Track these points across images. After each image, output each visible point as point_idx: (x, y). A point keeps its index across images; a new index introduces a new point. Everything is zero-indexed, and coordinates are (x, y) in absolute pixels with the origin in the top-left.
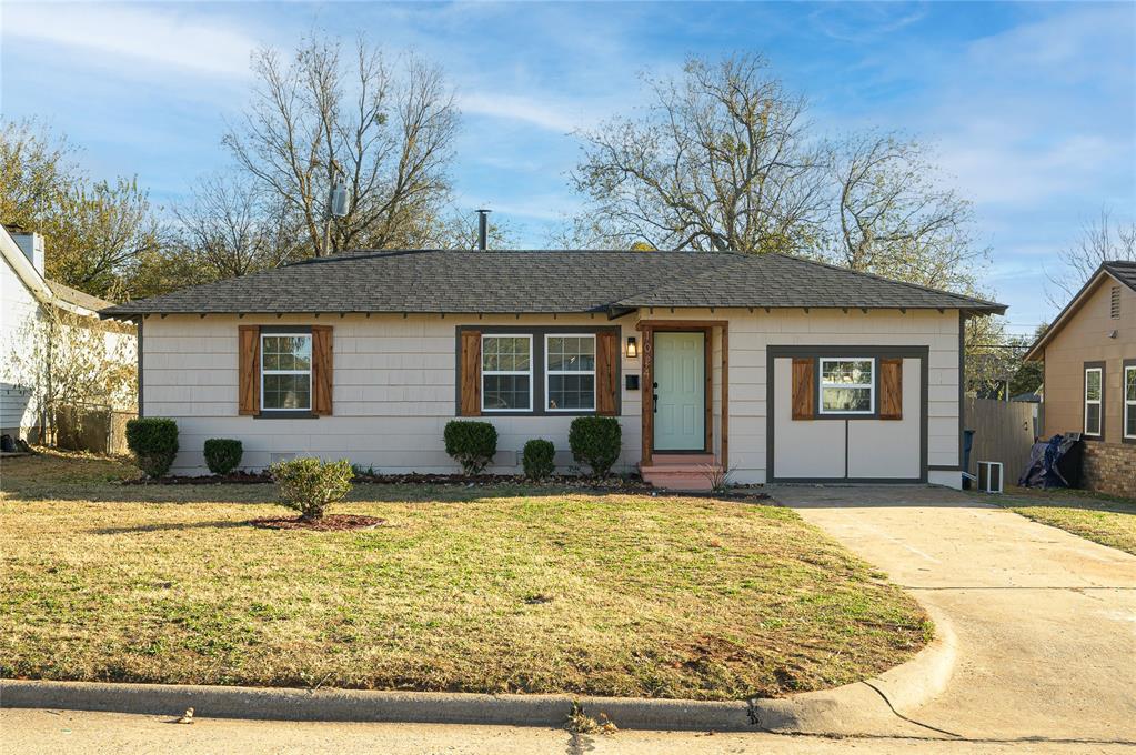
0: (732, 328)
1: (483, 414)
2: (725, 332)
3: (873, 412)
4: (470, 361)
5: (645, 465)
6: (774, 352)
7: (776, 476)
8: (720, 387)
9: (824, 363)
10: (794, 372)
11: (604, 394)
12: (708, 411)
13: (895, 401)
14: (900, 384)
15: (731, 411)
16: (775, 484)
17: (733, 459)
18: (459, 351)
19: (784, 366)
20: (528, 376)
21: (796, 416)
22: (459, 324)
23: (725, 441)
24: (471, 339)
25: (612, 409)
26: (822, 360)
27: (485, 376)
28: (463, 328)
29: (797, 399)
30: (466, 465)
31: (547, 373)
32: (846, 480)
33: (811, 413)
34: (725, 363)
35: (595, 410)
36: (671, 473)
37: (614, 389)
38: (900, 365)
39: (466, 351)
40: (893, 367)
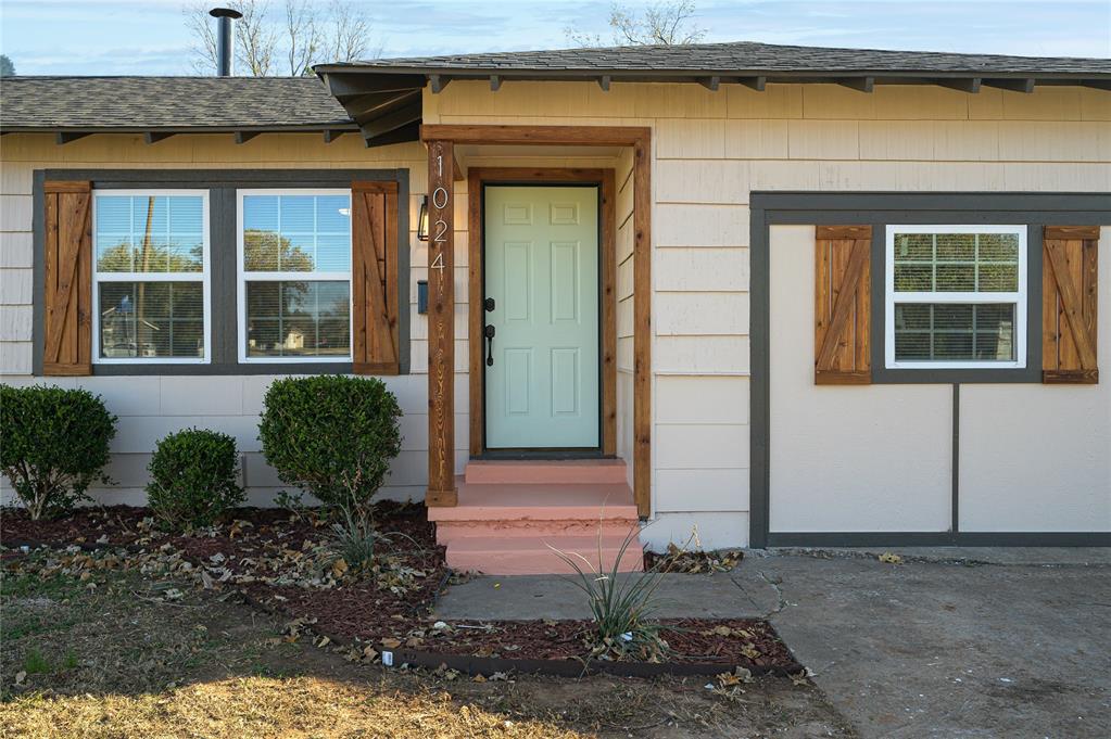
0: (659, 147)
1: (95, 371)
2: (642, 158)
3: (1021, 363)
4: (67, 250)
5: (437, 502)
6: (770, 209)
7: (773, 529)
8: (630, 303)
9: (897, 238)
10: (821, 260)
11: (371, 324)
12: (606, 361)
13: (1080, 336)
14: (1091, 290)
15: (659, 362)
16: (773, 550)
17: (665, 486)
18: (43, 228)
19: (794, 246)
20: (200, 284)
21: (827, 374)
22: (41, 167)
23: (643, 439)
24: (69, 201)
25: (390, 358)
26: (892, 231)
27: (100, 283)
28: (49, 174)
29: (828, 330)
30: (25, 491)
31: (243, 276)
32: (953, 537)
33: (864, 367)
34: (642, 237)
35: (350, 360)
36: (503, 524)
37: (394, 312)
38: (1090, 243)
39: (57, 228)
40: (1075, 247)
